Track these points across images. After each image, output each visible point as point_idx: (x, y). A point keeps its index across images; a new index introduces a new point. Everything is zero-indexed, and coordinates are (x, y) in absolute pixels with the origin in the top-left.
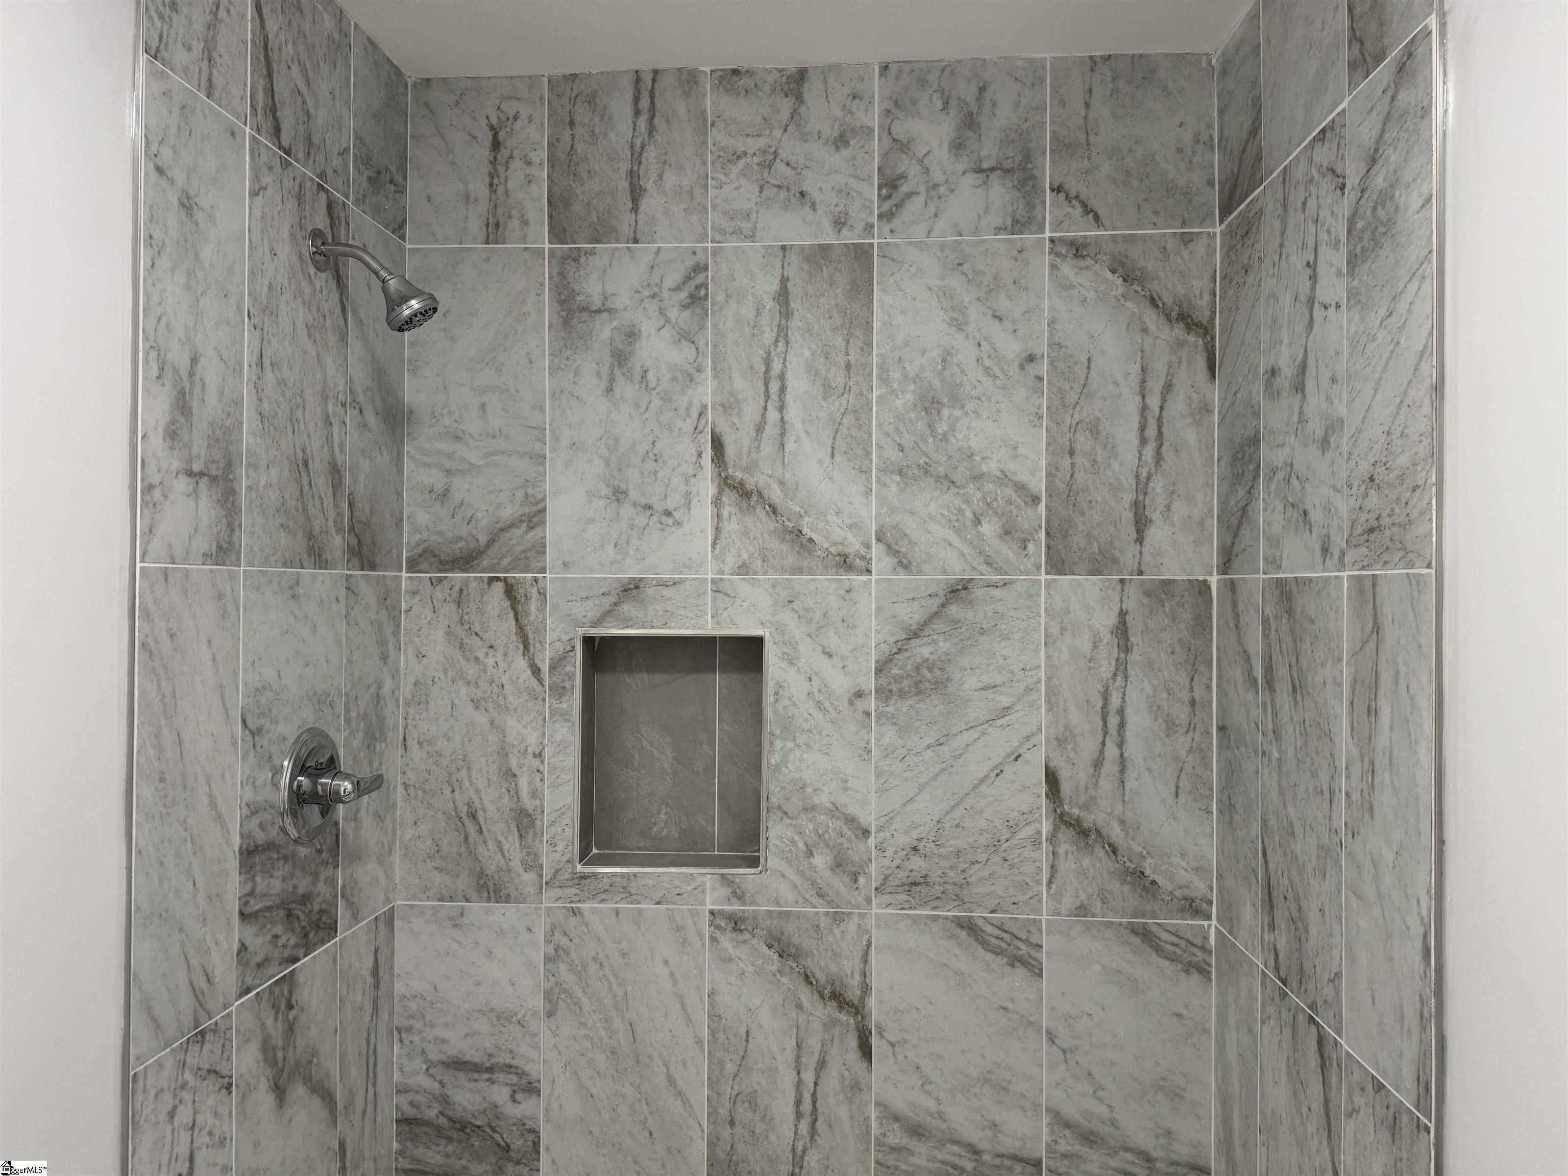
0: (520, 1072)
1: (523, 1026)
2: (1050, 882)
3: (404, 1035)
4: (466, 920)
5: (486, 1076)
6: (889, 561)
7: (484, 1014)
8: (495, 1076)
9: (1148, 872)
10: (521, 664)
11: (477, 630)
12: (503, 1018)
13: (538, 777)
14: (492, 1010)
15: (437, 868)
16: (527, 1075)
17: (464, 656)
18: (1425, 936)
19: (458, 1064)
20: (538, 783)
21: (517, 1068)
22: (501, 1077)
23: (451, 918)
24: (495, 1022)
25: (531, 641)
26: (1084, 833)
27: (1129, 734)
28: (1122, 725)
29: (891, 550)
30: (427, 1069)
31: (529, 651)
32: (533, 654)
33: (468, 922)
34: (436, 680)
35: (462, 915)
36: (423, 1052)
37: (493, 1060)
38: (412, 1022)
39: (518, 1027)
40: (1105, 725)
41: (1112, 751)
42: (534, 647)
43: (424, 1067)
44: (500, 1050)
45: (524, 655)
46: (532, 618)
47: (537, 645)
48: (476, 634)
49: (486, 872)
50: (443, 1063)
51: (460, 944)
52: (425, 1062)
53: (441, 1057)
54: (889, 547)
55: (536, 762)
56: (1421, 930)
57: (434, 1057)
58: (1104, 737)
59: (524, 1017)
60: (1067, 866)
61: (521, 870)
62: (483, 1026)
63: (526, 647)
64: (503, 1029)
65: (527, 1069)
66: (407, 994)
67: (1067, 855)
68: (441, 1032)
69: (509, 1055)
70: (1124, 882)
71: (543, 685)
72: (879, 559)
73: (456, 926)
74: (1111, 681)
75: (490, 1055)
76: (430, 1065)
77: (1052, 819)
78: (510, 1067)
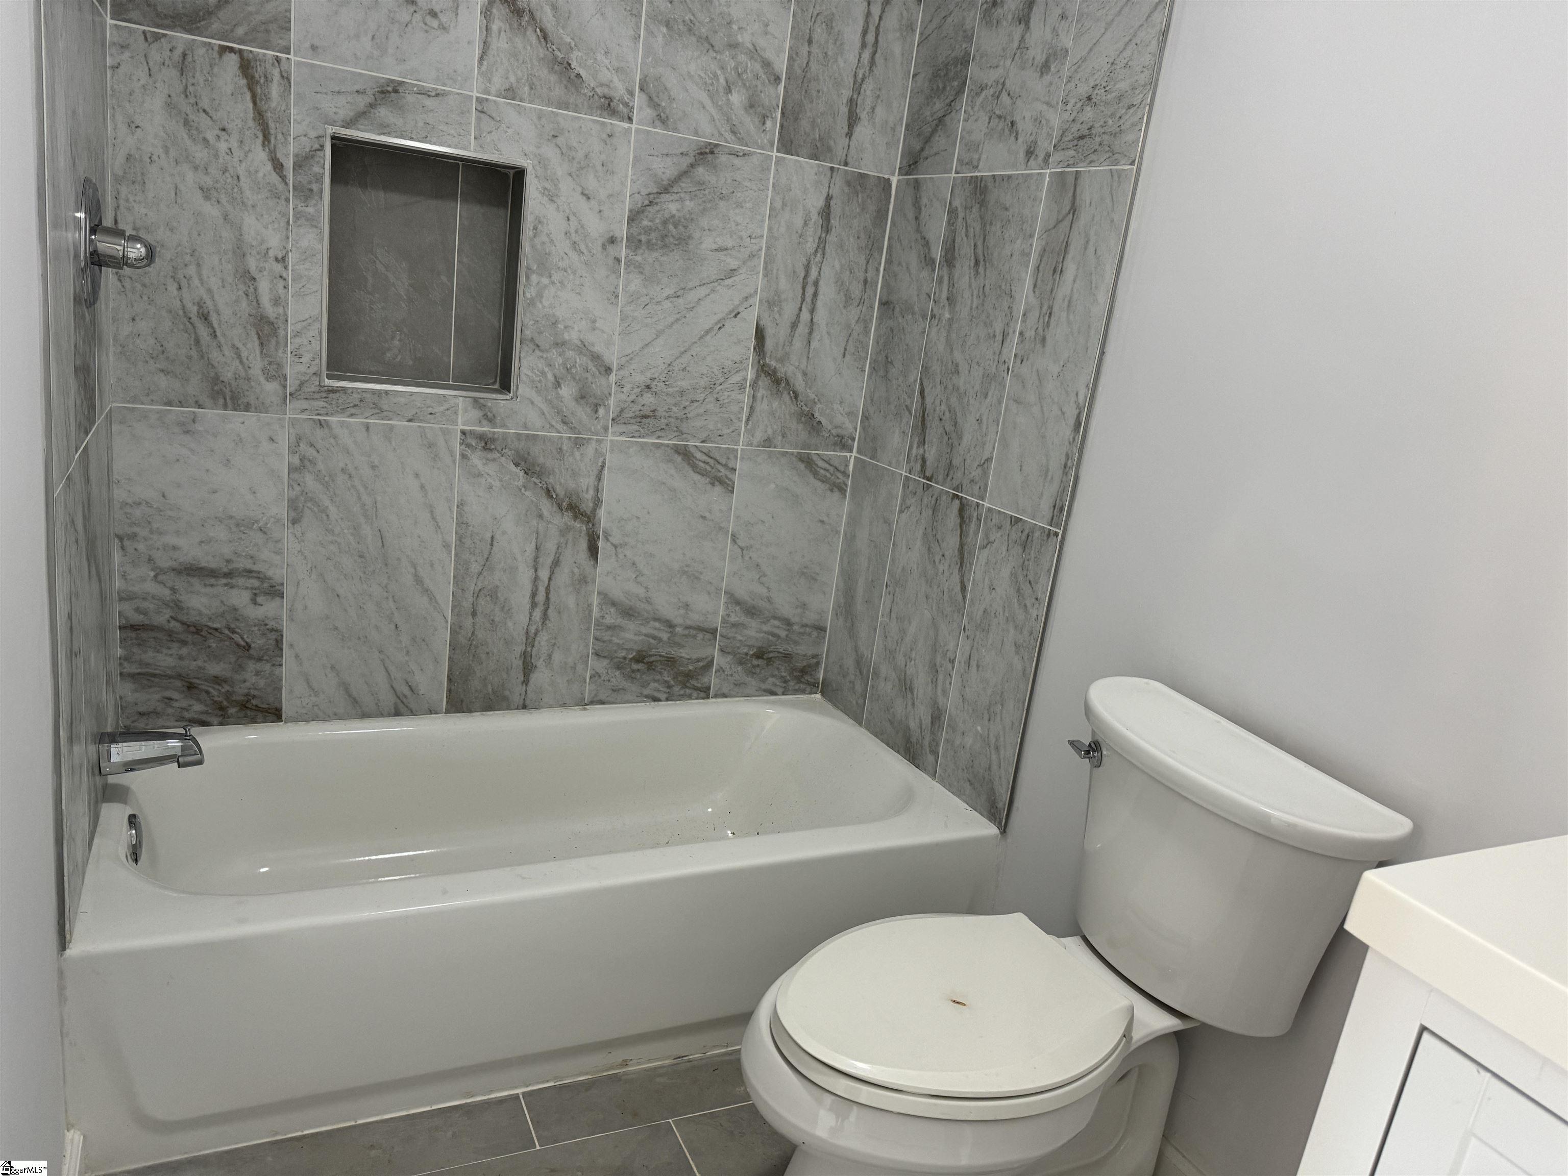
0: (262, 576)
1: (265, 533)
2: (748, 420)
3: (127, 543)
4: (199, 427)
5: (224, 581)
6: (649, 113)
7: (220, 521)
8: (233, 581)
9: (816, 415)
10: (260, 156)
11: (206, 107)
12: (243, 525)
13: (281, 283)
14: (231, 517)
15: (163, 371)
16: (270, 579)
17: (190, 136)
18: (1079, 416)
19: (192, 571)
20: (281, 291)
21: (259, 572)
22: (241, 581)
23: (180, 424)
24: (234, 529)
25: (272, 131)
26: (777, 381)
27: (819, 304)
28: (815, 295)
29: (652, 102)
30: (156, 576)
31: (269, 142)
32: (275, 146)
33: (201, 429)
34: (155, 158)
35: (194, 421)
36: (150, 560)
37: (231, 566)
38: (136, 529)
39: (260, 534)
40: (804, 294)
41: (805, 316)
42: (276, 138)
43: (152, 574)
44: (239, 556)
45: (263, 145)
46: (273, 105)
47: (280, 136)
48: (204, 111)
49: (221, 379)
50: (174, 570)
51: (192, 450)
52: (152, 570)
53: (174, 564)
54: (650, 98)
55: (278, 268)
56: (1076, 412)
57: (164, 562)
58: (802, 304)
59: (267, 524)
60: (762, 407)
61: (262, 379)
62: (220, 533)
63: (266, 137)
64: (243, 536)
65: (270, 573)
66: (130, 501)
67: (763, 398)
68: (172, 540)
69: (250, 561)
70: (799, 421)
71: (286, 184)
72: (641, 109)
73: (187, 432)
74: (812, 257)
75: (228, 561)
76: (159, 573)
77: (755, 369)
78: (250, 571)
